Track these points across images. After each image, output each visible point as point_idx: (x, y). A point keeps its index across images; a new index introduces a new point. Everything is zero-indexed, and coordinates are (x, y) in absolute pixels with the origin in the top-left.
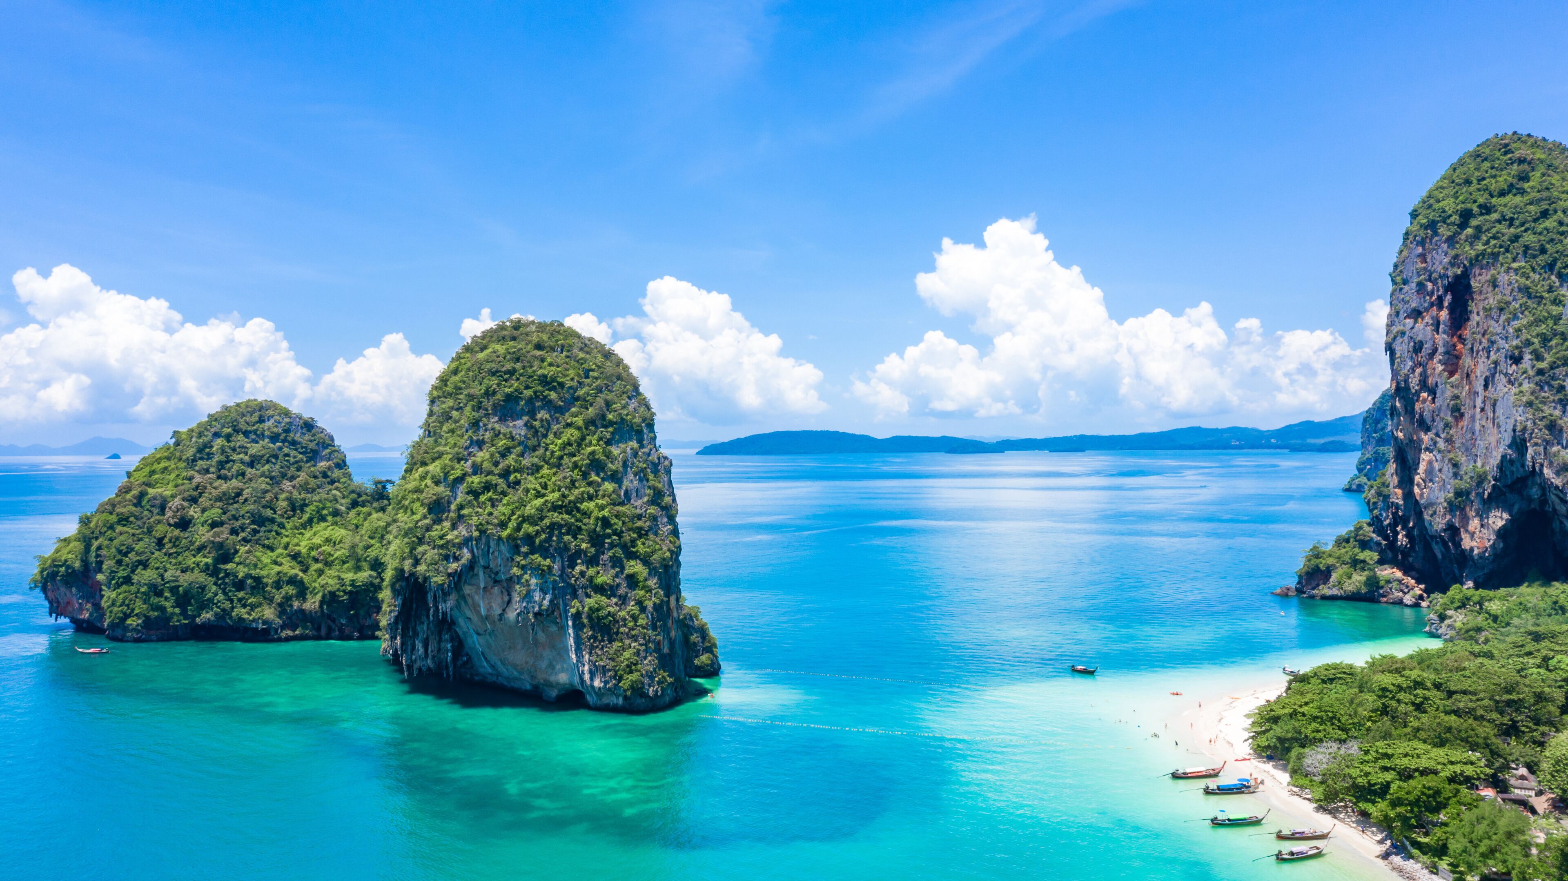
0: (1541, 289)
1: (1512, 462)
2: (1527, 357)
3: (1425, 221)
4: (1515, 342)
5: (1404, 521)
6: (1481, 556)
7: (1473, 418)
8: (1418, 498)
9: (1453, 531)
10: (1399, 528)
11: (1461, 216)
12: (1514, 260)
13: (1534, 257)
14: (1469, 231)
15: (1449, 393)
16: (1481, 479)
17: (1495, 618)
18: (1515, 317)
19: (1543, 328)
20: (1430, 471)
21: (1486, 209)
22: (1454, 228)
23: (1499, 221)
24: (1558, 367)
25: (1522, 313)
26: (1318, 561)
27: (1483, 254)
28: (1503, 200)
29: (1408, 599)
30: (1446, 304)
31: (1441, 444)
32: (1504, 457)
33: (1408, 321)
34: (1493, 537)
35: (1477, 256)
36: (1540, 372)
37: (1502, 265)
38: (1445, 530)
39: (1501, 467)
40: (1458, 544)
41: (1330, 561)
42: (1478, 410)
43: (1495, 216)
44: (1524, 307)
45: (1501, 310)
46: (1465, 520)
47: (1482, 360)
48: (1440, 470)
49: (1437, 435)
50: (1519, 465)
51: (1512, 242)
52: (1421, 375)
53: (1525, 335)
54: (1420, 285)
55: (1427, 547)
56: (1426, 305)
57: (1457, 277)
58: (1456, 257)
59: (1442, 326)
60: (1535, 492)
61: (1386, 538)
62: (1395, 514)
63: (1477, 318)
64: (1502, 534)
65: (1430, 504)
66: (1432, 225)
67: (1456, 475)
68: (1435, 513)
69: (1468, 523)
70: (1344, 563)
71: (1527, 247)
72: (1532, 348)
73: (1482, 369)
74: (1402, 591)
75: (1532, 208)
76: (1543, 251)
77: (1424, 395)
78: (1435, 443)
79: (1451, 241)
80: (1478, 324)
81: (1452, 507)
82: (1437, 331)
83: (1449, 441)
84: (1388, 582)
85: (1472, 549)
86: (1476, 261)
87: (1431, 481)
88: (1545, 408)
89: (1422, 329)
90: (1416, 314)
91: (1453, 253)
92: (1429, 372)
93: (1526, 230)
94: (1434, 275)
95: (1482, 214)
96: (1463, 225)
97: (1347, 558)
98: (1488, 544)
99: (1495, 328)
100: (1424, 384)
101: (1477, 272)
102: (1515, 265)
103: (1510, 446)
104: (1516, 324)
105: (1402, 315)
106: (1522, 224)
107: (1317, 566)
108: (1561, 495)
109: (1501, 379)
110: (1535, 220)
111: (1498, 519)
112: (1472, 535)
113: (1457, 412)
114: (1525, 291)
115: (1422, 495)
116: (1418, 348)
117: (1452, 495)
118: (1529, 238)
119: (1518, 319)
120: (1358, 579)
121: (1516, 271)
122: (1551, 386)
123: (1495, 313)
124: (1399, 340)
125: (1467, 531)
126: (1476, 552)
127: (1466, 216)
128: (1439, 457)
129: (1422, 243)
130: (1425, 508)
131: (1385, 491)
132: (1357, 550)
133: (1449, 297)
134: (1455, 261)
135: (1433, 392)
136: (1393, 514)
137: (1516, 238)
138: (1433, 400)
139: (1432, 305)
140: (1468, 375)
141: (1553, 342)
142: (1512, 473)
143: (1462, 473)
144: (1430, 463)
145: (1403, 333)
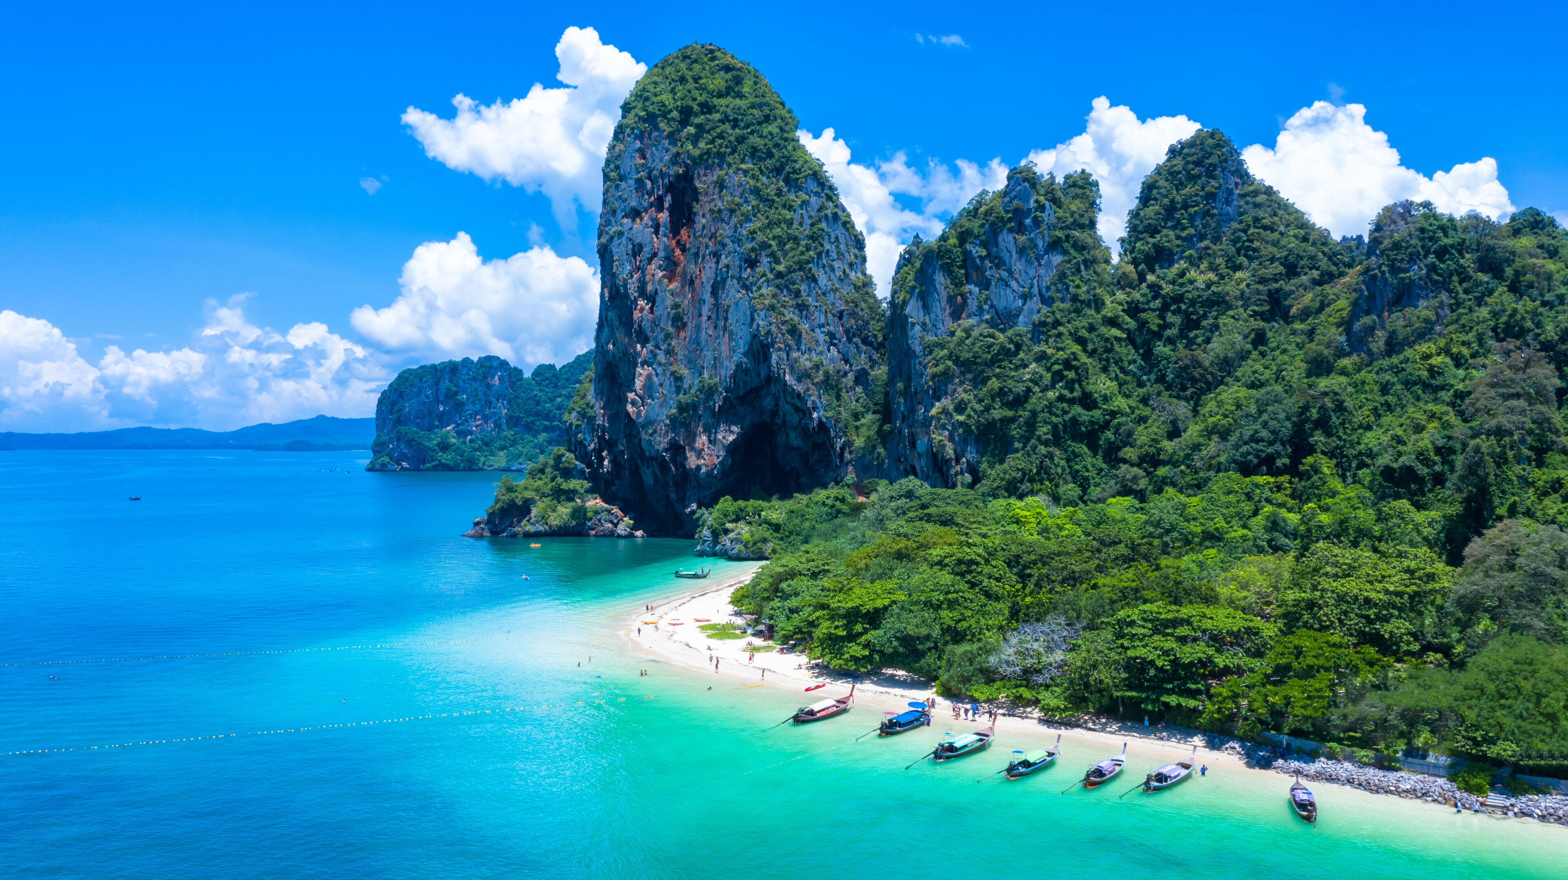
0: (771, 191)
1: (746, 371)
2: (765, 260)
3: (643, 113)
4: (749, 246)
5: (610, 445)
6: (709, 474)
7: (698, 328)
8: (634, 417)
9: (676, 449)
10: (604, 454)
11: (681, 112)
12: (743, 161)
13: (761, 159)
14: (691, 130)
15: (669, 301)
16: (709, 392)
17: (776, 528)
18: (748, 219)
19: (777, 231)
20: (649, 387)
21: (707, 108)
22: (675, 125)
23: (722, 121)
24: (794, 271)
25: (755, 216)
26: (513, 495)
27: (708, 153)
28: (722, 101)
29: (621, 529)
30: (666, 205)
31: (661, 357)
32: (739, 366)
33: (625, 221)
34: (722, 453)
35: (701, 156)
36: (779, 275)
37: (730, 165)
38: (666, 450)
39: (734, 376)
40: (681, 464)
41: (528, 494)
42: (704, 318)
43: (717, 116)
44: (756, 210)
45: (732, 211)
46: (691, 437)
47: (710, 265)
48: (661, 385)
49: (657, 347)
50: (754, 374)
51: (739, 142)
52: (639, 281)
53: (760, 237)
54: (639, 181)
55: (636, 472)
56: (646, 204)
57: (678, 176)
58: (678, 154)
59: (662, 229)
60: (768, 403)
61: (589, 465)
62: (601, 438)
63: (704, 221)
64: (732, 449)
65: (649, 423)
66: (651, 119)
67: (678, 389)
68: (655, 431)
69: (694, 441)
70: (544, 495)
71: (755, 149)
72: (769, 251)
73: (707, 273)
74: (611, 522)
75: (755, 111)
76: (770, 155)
77: (641, 302)
78: (655, 356)
79: (672, 137)
80: (704, 227)
81: (674, 423)
82: (657, 233)
83: (669, 352)
84: (596, 513)
85: (699, 468)
86: (702, 160)
87: (651, 397)
88: (786, 312)
89: (640, 229)
90: (635, 214)
91: (674, 150)
92: (648, 278)
93: (752, 132)
94: (655, 173)
95: (703, 113)
96: (684, 122)
97: (547, 490)
98: (716, 461)
99: (725, 231)
100: (642, 291)
101: (702, 173)
102: (743, 166)
103: (745, 355)
104: (750, 226)
105: (620, 214)
106: (747, 126)
107: (513, 501)
108: (799, 404)
109: (732, 285)
110: (760, 123)
111: (729, 435)
112: (699, 454)
113: (679, 322)
114: (756, 191)
115: (639, 414)
116: (637, 250)
117: (674, 411)
118: (754, 140)
119: (750, 221)
120: (564, 510)
121: (745, 172)
122: (789, 289)
123: (725, 215)
124: (616, 241)
125: (692, 449)
126: (704, 470)
127: (686, 114)
128: (660, 370)
129: (640, 137)
130: (643, 427)
131: (590, 413)
132: (559, 480)
133: (669, 198)
134: (675, 160)
135: (652, 299)
136: (599, 437)
137: (741, 140)
138: (652, 308)
139: (651, 205)
140: (692, 282)
141: (787, 247)
142: (746, 383)
143: (686, 386)
144: (649, 377)
145: (620, 234)
